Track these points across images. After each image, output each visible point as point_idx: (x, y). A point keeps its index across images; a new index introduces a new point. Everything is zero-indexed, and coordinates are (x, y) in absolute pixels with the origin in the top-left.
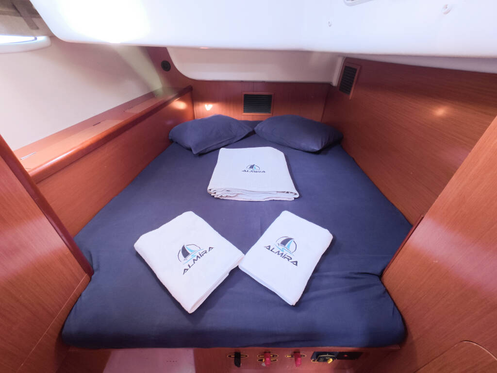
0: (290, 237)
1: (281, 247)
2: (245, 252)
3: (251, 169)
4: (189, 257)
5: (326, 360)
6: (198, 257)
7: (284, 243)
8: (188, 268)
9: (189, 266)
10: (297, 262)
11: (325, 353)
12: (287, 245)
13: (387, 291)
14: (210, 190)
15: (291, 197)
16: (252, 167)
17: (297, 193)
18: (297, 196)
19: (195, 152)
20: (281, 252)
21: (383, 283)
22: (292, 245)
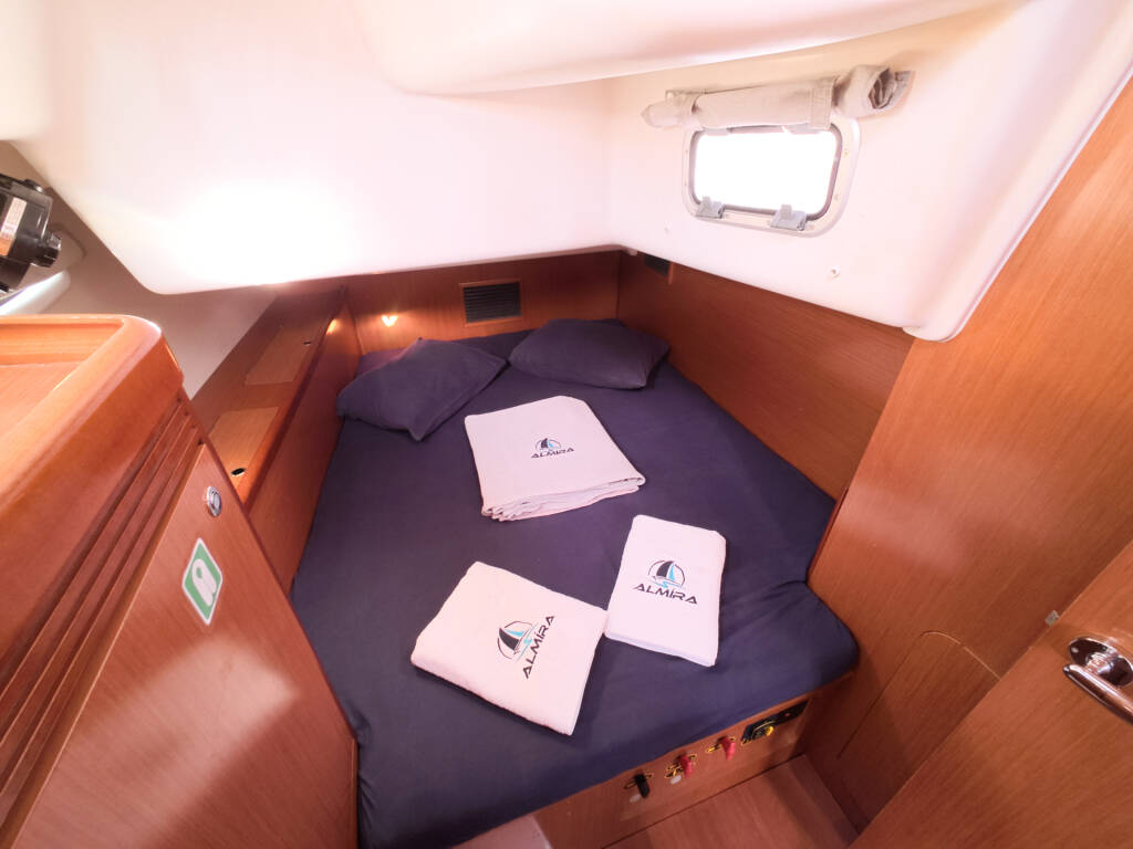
0: (667, 560)
1: (661, 580)
2: (605, 606)
3: (546, 450)
4: (521, 647)
5: (764, 732)
6: (536, 641)
7: (663, 571)
8: (529, 664)
9: (528, 660)
11: (762, 722)
12: (668, 575)
13: (820, 599)
14: (490, 510)
15: (633, 487)
16: (544, 444)
17: (641, 476)
18: (643, 482)
19: (418, 438)
20: (664, 590)
21: (812, 591)
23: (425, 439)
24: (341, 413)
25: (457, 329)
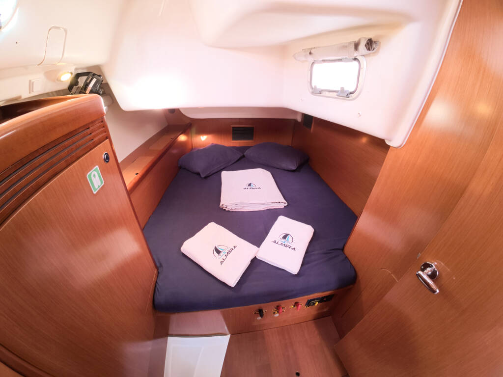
0: (288, 233)
1: (283, 240)
2: (259, 246)
3: (250, 187)
4: (221, 254)
5: (314, 304)
6: (228, 253)
7: (285, 237)
8: (223, 260)
10: (295, 249)
11: (314, 300)
12: (287, 239)
13: (346, 257)
14: (223, 205)
15: (282, 206)
16: (250, 185)
17: (286, 202)
18: (286, 204)
19: (203, 176)
20: (283, 244)
21: (344, 254)
22: (289, 238)
23: (206, 177)
24: (179, 165)
25: (228, 142)
